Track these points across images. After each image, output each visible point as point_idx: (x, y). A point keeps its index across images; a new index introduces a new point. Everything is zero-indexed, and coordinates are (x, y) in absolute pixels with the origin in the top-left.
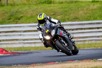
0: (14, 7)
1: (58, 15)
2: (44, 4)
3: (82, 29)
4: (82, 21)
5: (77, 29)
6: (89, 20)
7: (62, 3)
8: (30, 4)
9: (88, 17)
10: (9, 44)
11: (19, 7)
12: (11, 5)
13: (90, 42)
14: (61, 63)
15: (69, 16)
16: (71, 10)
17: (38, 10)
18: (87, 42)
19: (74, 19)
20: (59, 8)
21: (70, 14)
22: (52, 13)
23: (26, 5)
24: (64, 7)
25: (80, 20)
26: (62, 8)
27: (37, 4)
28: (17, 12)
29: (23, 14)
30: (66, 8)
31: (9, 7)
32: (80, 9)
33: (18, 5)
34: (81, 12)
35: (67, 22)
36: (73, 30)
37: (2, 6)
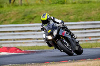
0: (27, 7)
1: (71, 15)
2: (58, 5)
3: (94, 29)
4: (94, 21)
7: (75, 3)
8: (44, 5)
10: (22, 43)
11: (33, 7)
12: (25, 5)
14: (73, 62)
15: (82, 16)
16: (84, 10)
17: (52, 10)
18: (99, 42)
19: (87, 19)
20: (72, 8)
21: (83, 14)
22: (65, 13)
23: (40, 5)
24: (77, 7)
25: (92, 20)
26: (75, 8)
27: (50, 4)
28: (31, 12)
29: (36, 14)
30: (80, 8)
31: (23, 7)
32: (92, 9)
33: (31, 5)
34: (94, 12)
36: (85, 29)
37: (16, 6)
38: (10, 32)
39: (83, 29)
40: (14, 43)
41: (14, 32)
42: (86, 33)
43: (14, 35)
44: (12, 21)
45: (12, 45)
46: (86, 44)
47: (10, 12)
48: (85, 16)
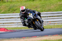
2: (30, 2)
3: (53, 16)
5: (50, 16)
6: (57, 11)
8: (21, 2)
9: (57, 9)
10: (8, 25)
12: (10, 2)
13: (58, 24)
14: (40, 37)
15: (45, 8)
16: (47, 5)
18: (56, 24)
19: (48, 10)
20: (39, 4)
22: (35, 7)
24: (42, 3)
25: (52, 11)
28: (13, 6)
30: (44, 4)
31: (9, 3)
32: (52, 4)
33: (14, 2)
35: (44, 12)
37: (4, 2)
38: (1, 18)
39: (46, 17)
40: (3, 25)
41: (3, 18)
42: (48, 19)
43: (3, 20)
44: (2, 12)
46: (48, 26)
47: (0, 6)
48: (47, 8)
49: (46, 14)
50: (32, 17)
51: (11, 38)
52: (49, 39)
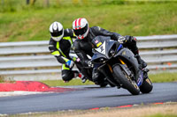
0: (59, 10)
1: (137, 25)
5: (169, 48)
7: (142, 3)
8: (87, 6)
10: (51, 73)
11: (69, 10)
12: (55, 7)
15: (154, 25)
16: (159, 15)
17: (102, 16)
19: (164, 30)
20: (138, 12)
21: (158, 21)
22: (126, 21)
23: (80, 6)
24: (145, 9)
25: (174, 33)
26: (143, 11)
27: (99, 5)
28: (64, 19)
30: (150, 11)
32: (173, 13)
33: (66, 7)
35: (151, 35)
36: (162, 49)
37: (40, 8)
38: (29, 54)
39: (157, 49)
40: (35, 74)
41: (35, 54)
42: (163, 55)
43: (36, 60)
44: (32, 35)
45: (32, 79)
46: (163, 74)
47: (27, 20)
48: (160, 25)
49: (159, 40)
50: (104, 52)
51: (59, 112)
52: (167, 111)
